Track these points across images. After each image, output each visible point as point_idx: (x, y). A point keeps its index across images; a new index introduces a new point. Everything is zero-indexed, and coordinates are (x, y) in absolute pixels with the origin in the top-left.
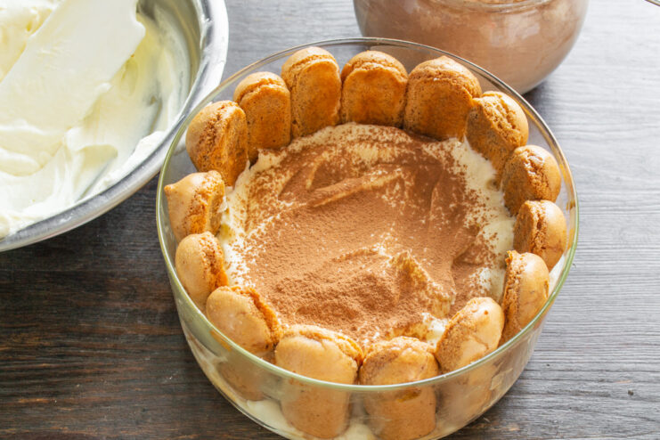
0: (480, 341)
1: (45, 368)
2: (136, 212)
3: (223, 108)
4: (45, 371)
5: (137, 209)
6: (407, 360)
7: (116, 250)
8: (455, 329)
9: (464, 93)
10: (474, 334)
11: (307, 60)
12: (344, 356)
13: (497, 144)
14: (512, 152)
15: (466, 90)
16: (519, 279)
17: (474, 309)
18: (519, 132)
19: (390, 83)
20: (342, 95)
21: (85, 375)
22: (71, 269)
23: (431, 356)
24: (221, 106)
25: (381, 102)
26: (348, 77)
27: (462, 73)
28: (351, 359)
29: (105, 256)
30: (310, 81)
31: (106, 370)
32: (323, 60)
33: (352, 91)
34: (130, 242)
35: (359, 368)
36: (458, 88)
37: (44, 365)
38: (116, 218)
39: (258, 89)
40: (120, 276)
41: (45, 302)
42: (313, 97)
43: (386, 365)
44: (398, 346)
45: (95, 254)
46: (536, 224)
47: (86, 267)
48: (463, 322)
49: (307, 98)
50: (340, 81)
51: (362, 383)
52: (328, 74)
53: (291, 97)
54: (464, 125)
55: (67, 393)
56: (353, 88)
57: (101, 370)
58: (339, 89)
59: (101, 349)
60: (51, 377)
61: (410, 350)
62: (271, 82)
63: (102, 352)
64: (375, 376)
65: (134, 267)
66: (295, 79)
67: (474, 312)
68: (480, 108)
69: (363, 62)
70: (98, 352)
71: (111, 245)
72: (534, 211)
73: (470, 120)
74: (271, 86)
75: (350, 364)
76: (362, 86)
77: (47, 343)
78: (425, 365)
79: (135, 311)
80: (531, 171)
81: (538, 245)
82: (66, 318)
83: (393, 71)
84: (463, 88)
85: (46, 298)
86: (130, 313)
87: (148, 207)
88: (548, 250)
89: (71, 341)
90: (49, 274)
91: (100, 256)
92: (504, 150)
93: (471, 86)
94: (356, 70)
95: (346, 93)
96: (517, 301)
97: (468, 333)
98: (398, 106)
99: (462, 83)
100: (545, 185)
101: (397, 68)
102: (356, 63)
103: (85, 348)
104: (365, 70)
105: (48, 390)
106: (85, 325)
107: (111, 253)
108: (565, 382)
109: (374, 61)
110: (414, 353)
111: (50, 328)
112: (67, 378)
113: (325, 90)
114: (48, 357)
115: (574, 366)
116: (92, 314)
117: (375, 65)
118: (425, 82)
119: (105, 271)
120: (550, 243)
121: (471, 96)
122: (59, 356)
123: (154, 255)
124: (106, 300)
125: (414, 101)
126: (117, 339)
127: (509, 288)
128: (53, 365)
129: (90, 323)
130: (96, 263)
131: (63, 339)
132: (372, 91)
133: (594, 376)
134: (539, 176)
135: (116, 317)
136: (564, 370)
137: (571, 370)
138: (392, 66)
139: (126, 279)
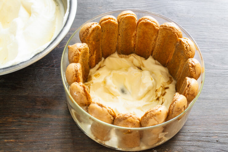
0: (156, 120)
1: (14, 129)
2: (47, 75)
3: (93, 24)
4: (14, 131)
5: (47, 74)
6: (130, 121)
7: (40, 88)
8: (148, 114)
9: (176, 35)
10: (154, 117)
11: (126, 14)
12: (109, 114)
13: (183, 56)
15: (177, 35)
16: (175, 102)
17: (157, 109)
18: (191, 53)
19: (153, 28)
20: (137, 29)
21: (28, 132)
22: (24, 95)
23: (138, 121)
24: (93, 23)
25: (149, 34)
26: (139, 23)
27: (176, 28)
28: (111, 116)
29: (36, 90)
30: (126, 22)
31: (35, 130)
32: (132, 15)
33: (140, 28)
34: (44, 85)
35: (114, 120)
36: (174, 33)
37: (14, 128)
38: (40, 77)
39: (107, 21)
40: (40, 97)
41: (15, 106)
42: (127, 27)
43: (122, 121)
44: (128, 116)
45: (32, 89)
46: (187, 85)
47: (29, 94)
48: (152, 112)
49: (124, 27)
50: (137, 24)
51: (114, 125)
52: (133, 21)
53: (119, 26)
54: (174, 47)
55: (22, 138)
56: (140, 27)
57: (34, 130)
58: (136, 27)
59: (34, 123)
60: (16, 132)
61: (131, 118)
62: (112, 19)
63: (34, 124)
64: (118, 124)
65: (46, 94)
66: (121, 20)
67: (156, 110)
68: (181, 41)
69: (145, 19)
70: (33, 124)
71: (38, 86)
72: (187, 81)
73: (176, 46)
74: (112, 20)
75: (110, 117)
76: (143, 27)
77: (15, 120)
78: (135, 124)
79: (46, 109)
80: (191, 67)
81: (186, 93)
82: (22, 112)
83: (154, 24)
84: (176, 33)
85: (15, 105)
86: (44, 110)
87: (51, 73)
88: (189, 95)
89: (23, 120)
90: (16, 96)
91: (34, 90)
92: (186, 58)
93: (179, 34)
94: (142, 21)
95: (138, 29)
96: (172, 110)
97: (152, 116)
98: (155, 37)
99: (176, 32)
100: (195, 73)
101: (156, 23)
102: (143, 19)
103: (28, 123)
104: (145, 21)
105: (15, 137)
106: (28, 114)
107: (38, 89)
108: (194, 137)
109: (148, 19)
110: (133, 119)
111: (16, 115)
112: (22, 133)
113: (131, 26)
114: (15, 125)
115: (197, 131)
116: (31, 111)
117: (148, 21)
118: (164, 29)
119: (36, 95)
120: (190, 93)
121: (178, 37)
122: (20, 125)
123: (53, 90)
124: (36, 106)
125: (160, 36)
126: (39, 119)
127: (171, 106)
128: (17, 128)
129: (30, 113)
130: (33, 93)
131: (21, 119)
132: (147, 30)
133: (205, 135)
134: (193, 69)
135: (39, 111)
136: (194, 133)
137: (197, 133)
138: (155, 22)
139: (43, 98)
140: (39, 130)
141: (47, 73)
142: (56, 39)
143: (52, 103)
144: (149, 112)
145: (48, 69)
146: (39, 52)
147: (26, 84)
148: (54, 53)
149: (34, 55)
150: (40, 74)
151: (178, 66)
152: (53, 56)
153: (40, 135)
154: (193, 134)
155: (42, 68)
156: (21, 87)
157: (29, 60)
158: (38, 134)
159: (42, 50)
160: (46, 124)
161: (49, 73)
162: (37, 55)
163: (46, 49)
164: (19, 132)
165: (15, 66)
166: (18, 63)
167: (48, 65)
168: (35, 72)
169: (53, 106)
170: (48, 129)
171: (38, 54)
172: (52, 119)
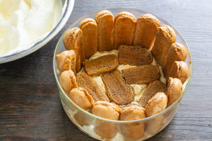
0: (160, 107)
2: (46, 64)
3: (75, 30)
4: (16, 116)
6: (136, 113)
7: (40, 77)
8: (151, 103)
10: (158, 104)
11: (103, 14)
12: (115, 111)
13: (166, 42)
14: (171, 45)
16: (173, 87)
18: (173, 38)
19: (130, 22)
21: (29, 117)
22: (25, 83)
23: (143, 111)
25: (127, 28)
26: (117, 20)
27: (154, 19)
28: (117, 112)
29: (36, 78)
30: (104, 21)
31: (36, 116)
32: (109, 14)
34: (44, 74)
35: (120, 115)
36: (153, 23)
37: (16, 114)
38: (40, 66)
39: (87, 24)
40: (40, 85)
42: (105, 26)
43: (129, 115)
44: (133, 108)
46: (178, 69)
47: (29, 82)
48: (154, 100)
49: (103, 26)
50: (114, 21)
51: (121, 120)
52: (110, 19)
53: (98, 27)
54: (155, 36)
55: (23, 123)
56: (118, 24)
57: (35, 116)
58: (114, 24)
59: (34, 109)
60: (18, 118)
61: (136, 110)
62: (91, 21)
63: (35, 110)
64: (125, 118)
65: (46, 82)
66: (99, 20)
67: (158, 97)
68: (160, 30)
69: (122, 15)
70: (34, 110)
71: (38, 75)
72: (178, 65)
73: (157, 34)
74: (91, 23)
75: (117, 114)
76: (121, 23)
77: (17, 107)
78: (141, 115)
79: (46, 96)
80: (177, 51)
81: (179, 76)
82: (23, 99)
83: (131, 18)
84: (155, 24)
85: (16, 92)
86: (44, 97)
87: (50, 63)
88: (182, 77)
89: (25, 106)
90: (18, 84)
91: (34, 79)
92: (168, 44)
93: (157, 23)
94: (119, 18)
95: (116, 25)
96: (172, 94)
97: (156, 104)
98: (133, 30)
99: (154, 22)
100: (182, 56)
101: (133, 17)
102: (119, 15)
103: (29, 109)
104: (122, 18)
105: (17, 122)
106: (29, 101)
107: (38, 77)
108: (188, 121)
109: (125, 15)
110: (138, 111)
111: (18, 102)
112: (23, 118)
113: (109, 24)
114: (17, 111)
115: (190, 116)
116: (31, 98)
117: (126, 16)
118: (142, 21)
119: (36, 83)
120: (183, 75)
121: (157, 26)
122: (21, 111)
123: (52, 78)
124: (36, 93)
125: (138, 28)
126: (40, 106)
127: (170, 90)
128: (19, 114)
129: (31, 100)
130: (33, 81)
131: (22, 106)
132: (124, 25)
133: (198, 119)
134: (179, 53)
135: (39, 98)
136: (187, 117)
137: (190, 117)
138: (131, 16)
139: (43, 86)
140: (40, 116)
141: (47, 62)
142: (55, 29)
143: (52, 90)
144: (152, 101)
145: (48, 59)
146: (39, 41)
147: (27, 73)
148: (53, 44)
149: (34, 44)
150: (40, 63)
151: (162, 52)
152: (52, 47)
153: (41, 121)
154: (185, 118)
155: (42, 57)
156: (22, 75)
157: (30, 49)
158: (39, 119)
159: (42, 39)
160: (46, 110)
161: (49, 63)
162: (38, 45)
163: (46, 38)
164: (21, 118)
165: (17, 54)
166: (19, 52)
167: (47, 55)
168: (35, 62)
169: (53, 93)
170: (48, 115)
171: (39, 43)
172: (51, 105)
